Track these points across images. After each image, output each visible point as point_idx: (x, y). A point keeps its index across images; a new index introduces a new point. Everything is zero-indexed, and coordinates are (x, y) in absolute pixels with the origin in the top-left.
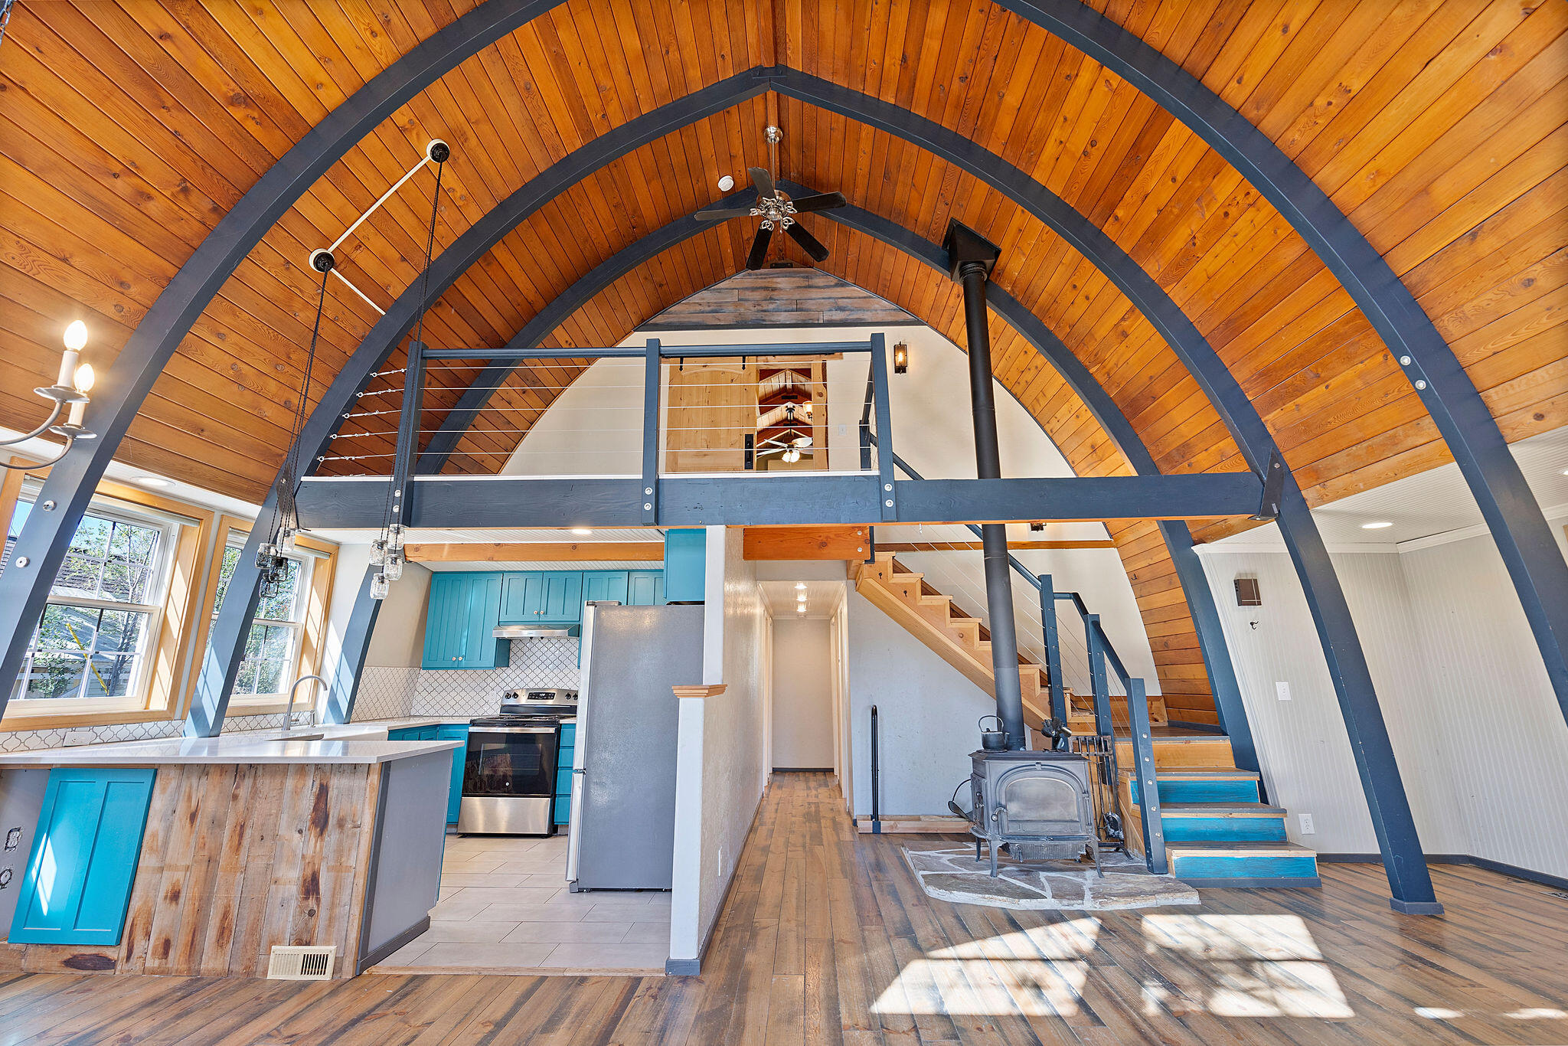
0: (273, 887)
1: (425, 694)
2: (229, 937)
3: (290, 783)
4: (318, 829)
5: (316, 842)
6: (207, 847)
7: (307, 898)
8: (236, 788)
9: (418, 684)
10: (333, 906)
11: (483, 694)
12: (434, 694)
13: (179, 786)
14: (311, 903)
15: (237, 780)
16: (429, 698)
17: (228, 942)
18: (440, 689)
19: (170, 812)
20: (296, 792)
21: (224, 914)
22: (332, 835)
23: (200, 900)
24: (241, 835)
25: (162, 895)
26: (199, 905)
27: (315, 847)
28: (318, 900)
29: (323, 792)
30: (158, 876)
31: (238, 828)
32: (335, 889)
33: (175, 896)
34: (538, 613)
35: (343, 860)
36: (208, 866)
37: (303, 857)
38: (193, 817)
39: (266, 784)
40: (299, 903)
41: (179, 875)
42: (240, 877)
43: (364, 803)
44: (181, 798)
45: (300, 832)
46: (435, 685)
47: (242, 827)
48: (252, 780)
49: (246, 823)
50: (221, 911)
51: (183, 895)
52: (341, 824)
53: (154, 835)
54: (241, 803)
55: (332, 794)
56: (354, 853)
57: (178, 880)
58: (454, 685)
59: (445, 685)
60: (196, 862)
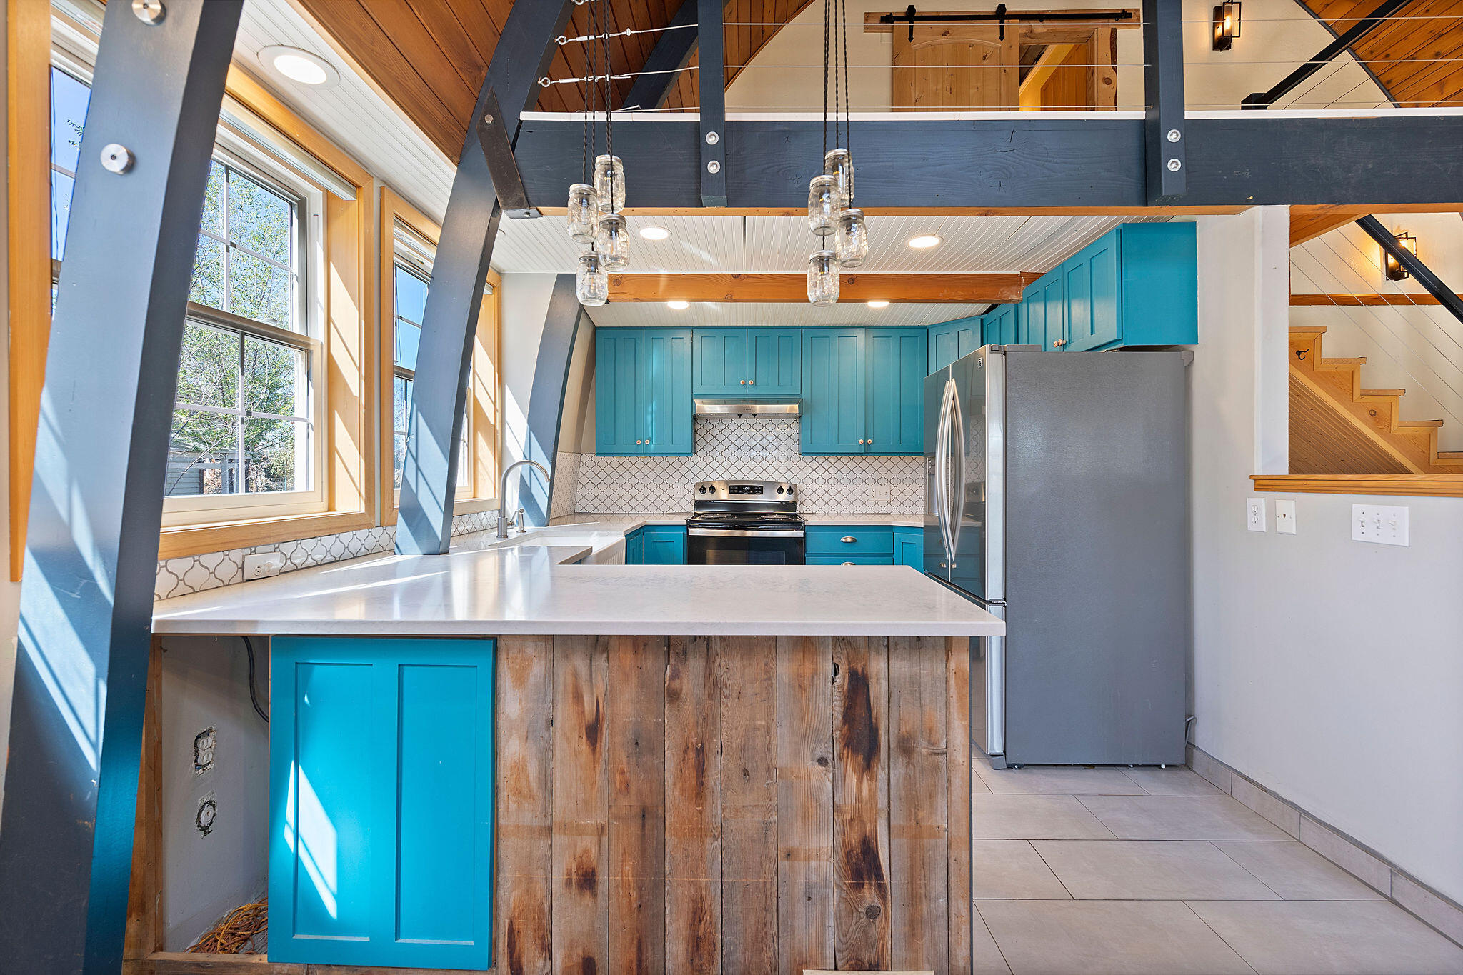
0: (784, 864)
1: (590, 486)
2: (711, 955)
3: (784, 669)
4: (860, 758)
5: (860, 781)
6: (633, 789)
7: (858, 886)
8: (672, 678)
9: (580, 474)
10: (913, 900)
11: (665, 487)
12: (602, 486)
13: (550, 675)
14: (869, 895)
15: (672, 661)
16: (596, 491)
17: (711, 963)
18: (609, 481)
19: (542, 723)
20: (802, 686)
21: (695, 913)
22: (890, 770)
23: (640, 888)
24: (701, 768)
25: (559, 877)
26: (640, 897)
27: (860, 790)
28: (881, 890)
29: (858, 686)
30: (544, 844)
31: (692, 754)
32: (912, 868)
33: (586, 880)
34: (746, 385)
35: (921, 814)
36: (643, 826)
37: (837, 809)
38: (593, 733)
39: (731, 670)
40: (844, 895)
41: (588, 842)
42: (713, 846)
43: (947, 708)
44: (559, 697)
45: (822, 761)
46: (602, 475)
47: (700, 752)
48: (702, 662)
49: (707, 746)
50: (687, 907)
51: (602, 877)
52: (906, 747)
53: (520, 768)
54: (689, 709)
55: (878, 690)
56: (941, 803)
57: (586, 852)
58: (627, 476)
59: (615, 475)
60: (616, 818)
